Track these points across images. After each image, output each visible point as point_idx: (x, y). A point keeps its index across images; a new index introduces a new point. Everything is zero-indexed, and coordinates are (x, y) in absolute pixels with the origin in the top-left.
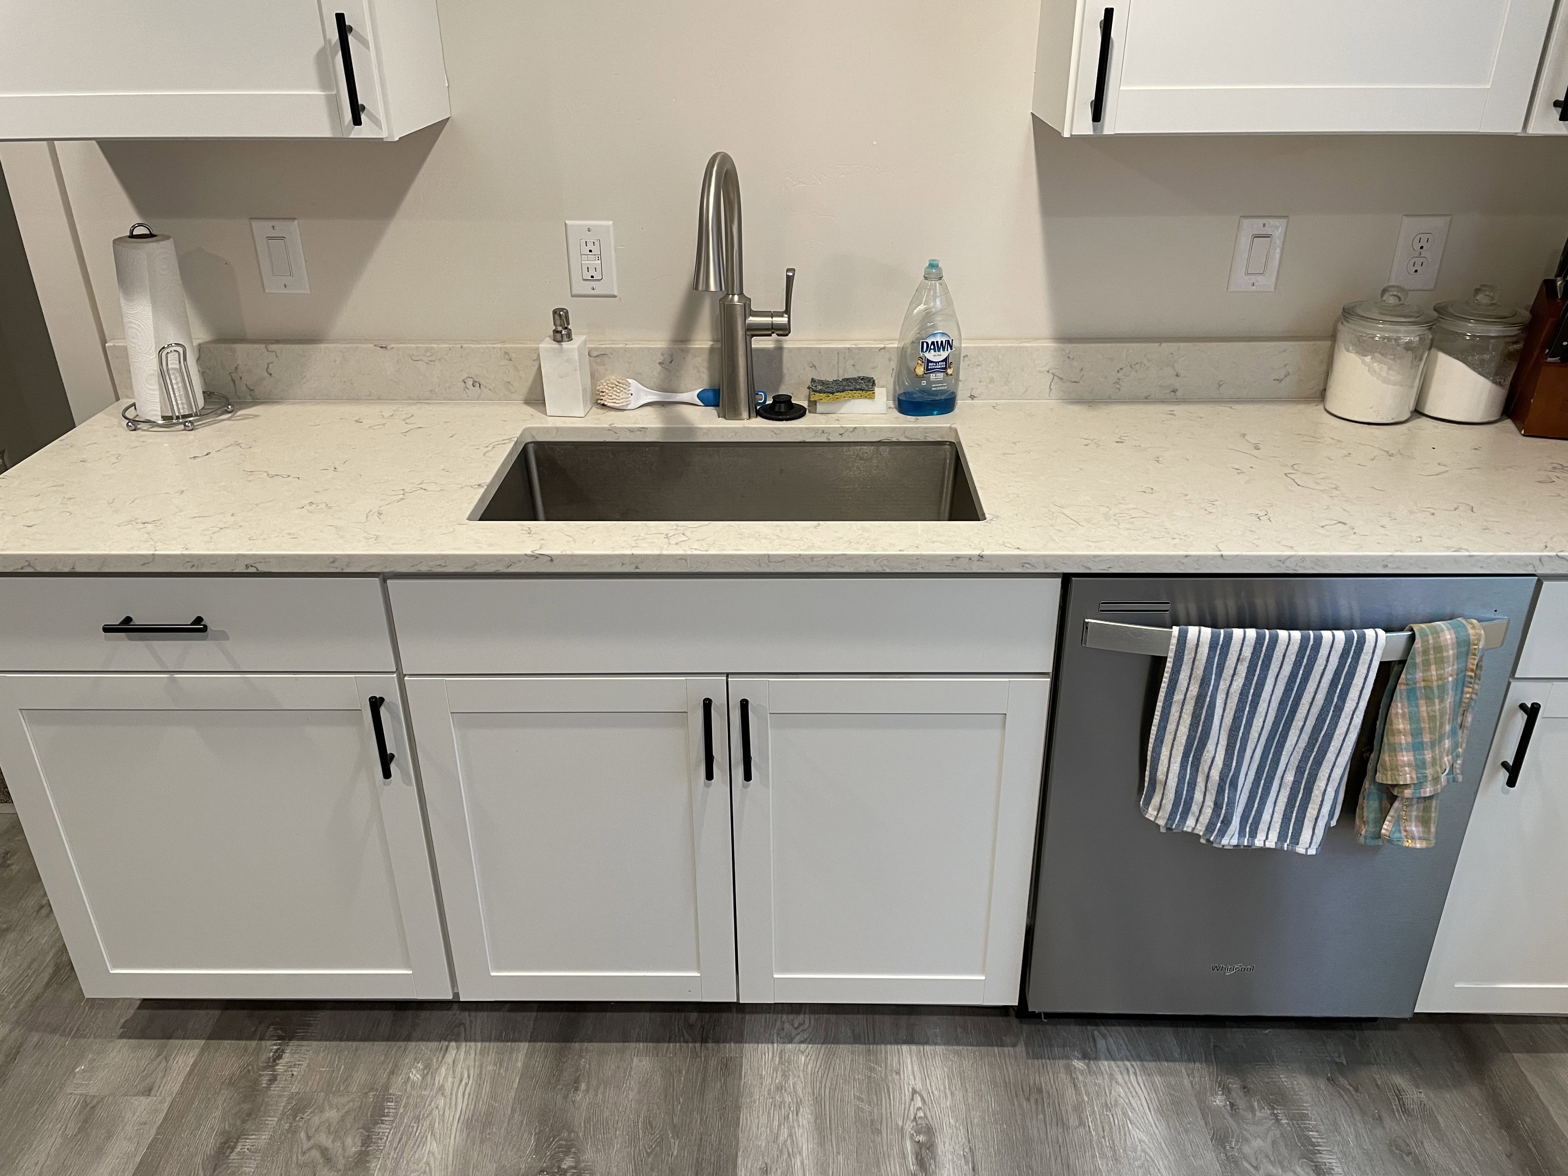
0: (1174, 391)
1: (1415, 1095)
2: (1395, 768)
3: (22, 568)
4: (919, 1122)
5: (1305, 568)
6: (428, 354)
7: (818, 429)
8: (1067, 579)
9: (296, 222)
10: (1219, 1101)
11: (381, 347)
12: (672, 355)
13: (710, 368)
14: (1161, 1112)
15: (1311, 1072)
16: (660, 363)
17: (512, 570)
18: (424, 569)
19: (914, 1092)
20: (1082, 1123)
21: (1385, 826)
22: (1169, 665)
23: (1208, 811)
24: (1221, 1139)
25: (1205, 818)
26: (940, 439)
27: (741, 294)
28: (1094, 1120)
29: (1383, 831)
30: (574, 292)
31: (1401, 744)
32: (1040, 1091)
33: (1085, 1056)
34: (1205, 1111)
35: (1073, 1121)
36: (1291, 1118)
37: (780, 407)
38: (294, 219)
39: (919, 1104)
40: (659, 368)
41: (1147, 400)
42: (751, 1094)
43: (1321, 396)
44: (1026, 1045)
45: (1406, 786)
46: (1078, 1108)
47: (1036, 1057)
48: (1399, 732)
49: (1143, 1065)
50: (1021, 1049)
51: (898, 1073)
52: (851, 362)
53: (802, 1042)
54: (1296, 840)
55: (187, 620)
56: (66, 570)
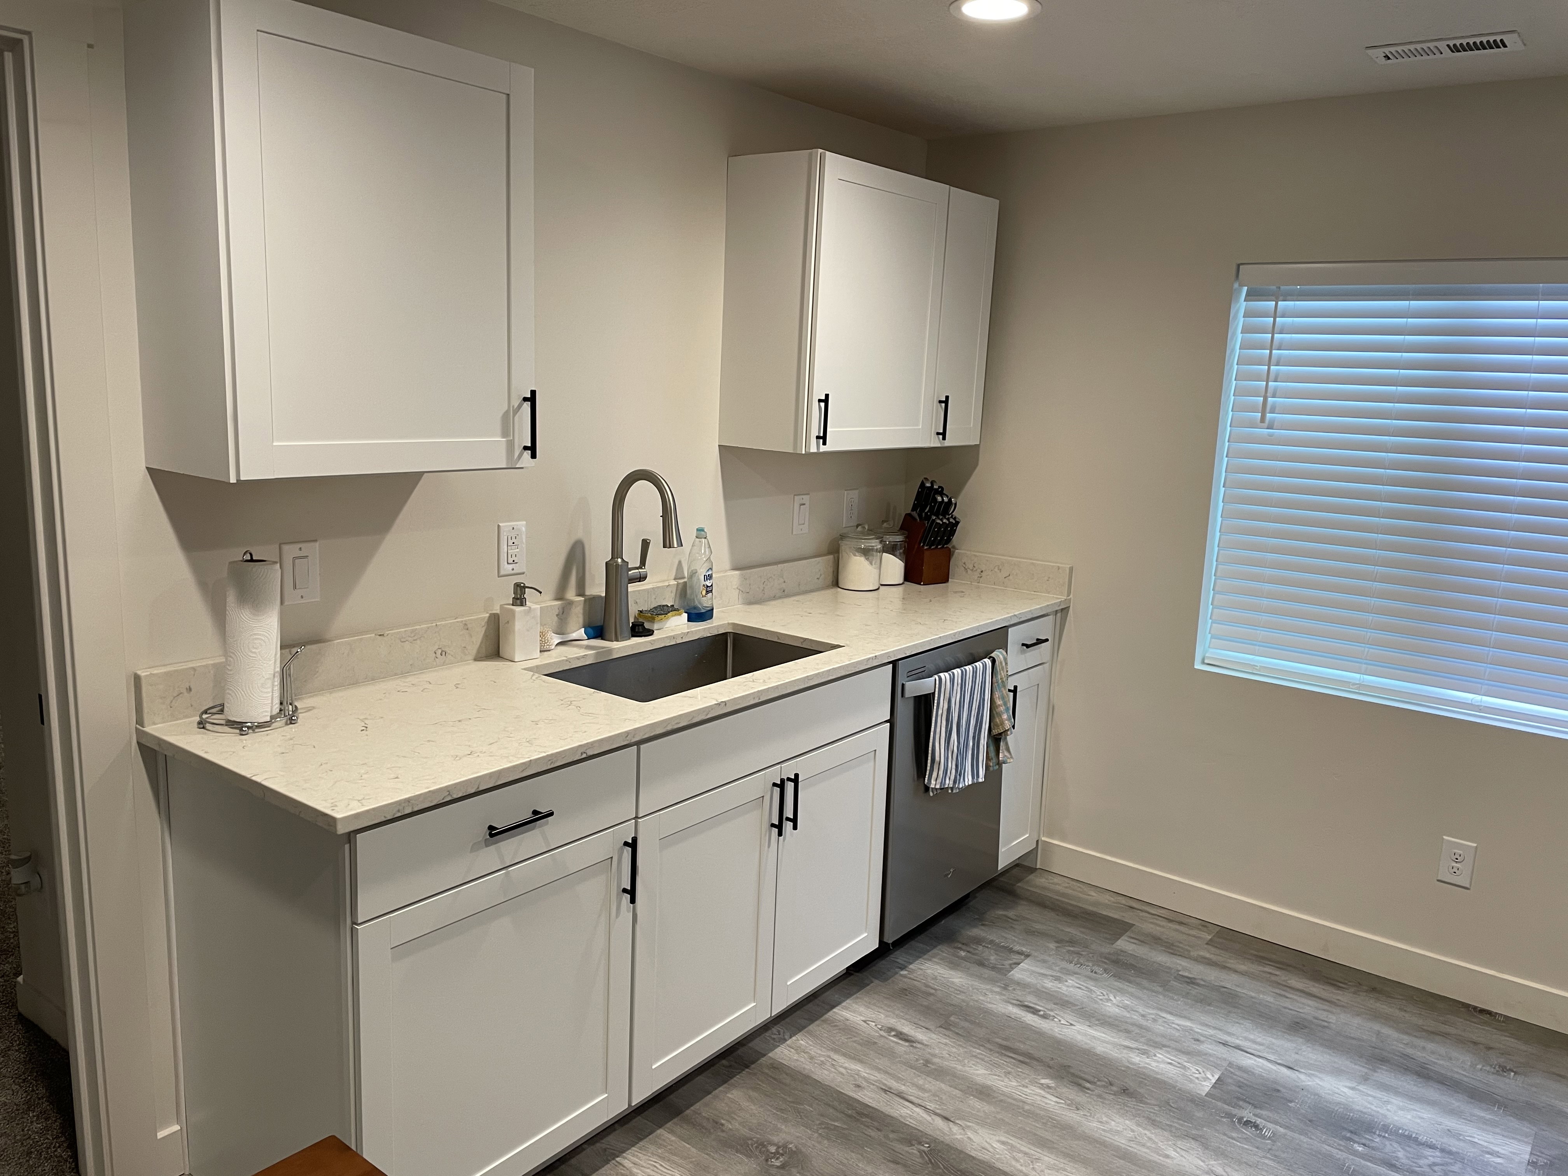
0: (784, 591)
1: (1011, 914)
2: (1002, 723)
3: (443, 799)
4: (883, 1029)
5: (960, 637)
6: (413, 635)
7: (671, 636)
8: (894, 663)
9: (317, 544)
10: (963, 954)
11: (380, 635)
12: (563, 608)
13: (584, 614)
14: (951, 968)
15: (975, 926)
16: (557, 615)
17: (709, 716)
18: (669, 728)
19: (865, 1021)
20: (935, 990)
21: (1000, 756)
22: (936, 695)
23: (954, 771)
24: (981, 964)
25: (953, 778)
26: (724, 632)
27: (622, 558)
28: (938, 986)
29: (1000, 759)
30: (502, 573)
31: (1001, 711)
32: (906, 990)
33: (902, 969)
34: (963, 958)
35: (933, 991)
36: (990, 944)
37: (639, 629)
38: (316, 541)
39: (874, 1024)
40: (556, 618)
41: (774, 598)
42: (804, 1068)
43: (836, 583)
44: (876, 978)
45: (1008, 730)
46: (927, 986)
47: (886, 980)
48: (999, 705)
49: (924, 959)
50: (876, 982)
51: (848, 1020)
52: (654, 597)
53: (791, 1038)
54: (978, 776)
55: (527, 815)
56: (473, 791)
